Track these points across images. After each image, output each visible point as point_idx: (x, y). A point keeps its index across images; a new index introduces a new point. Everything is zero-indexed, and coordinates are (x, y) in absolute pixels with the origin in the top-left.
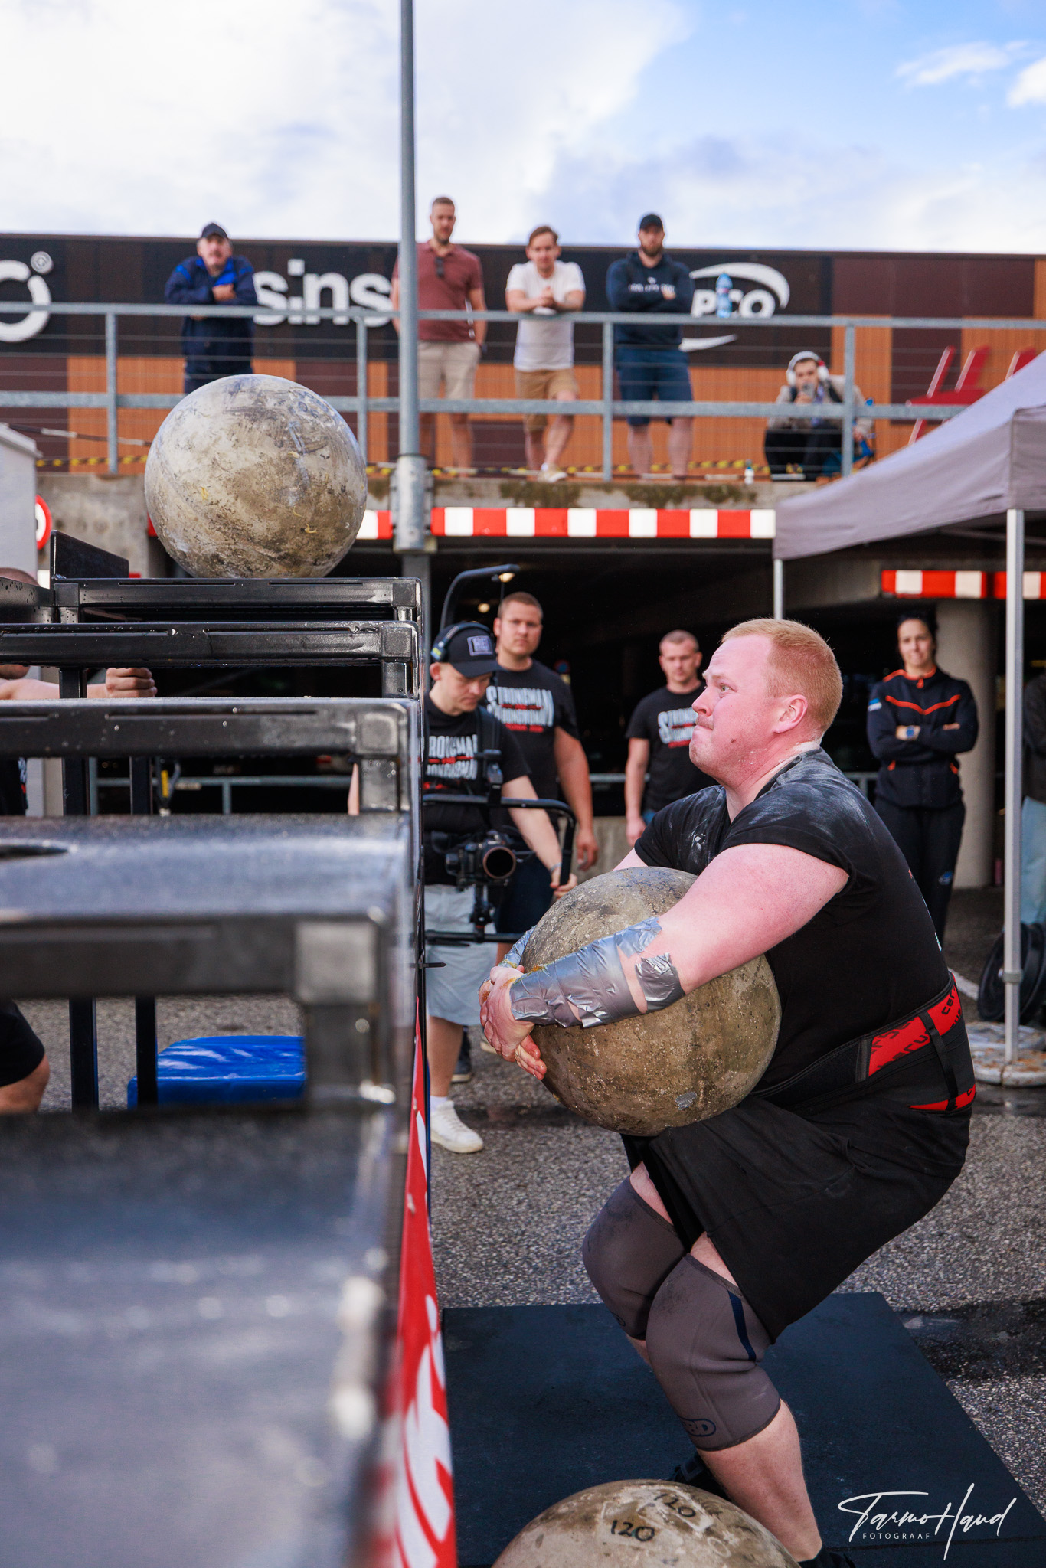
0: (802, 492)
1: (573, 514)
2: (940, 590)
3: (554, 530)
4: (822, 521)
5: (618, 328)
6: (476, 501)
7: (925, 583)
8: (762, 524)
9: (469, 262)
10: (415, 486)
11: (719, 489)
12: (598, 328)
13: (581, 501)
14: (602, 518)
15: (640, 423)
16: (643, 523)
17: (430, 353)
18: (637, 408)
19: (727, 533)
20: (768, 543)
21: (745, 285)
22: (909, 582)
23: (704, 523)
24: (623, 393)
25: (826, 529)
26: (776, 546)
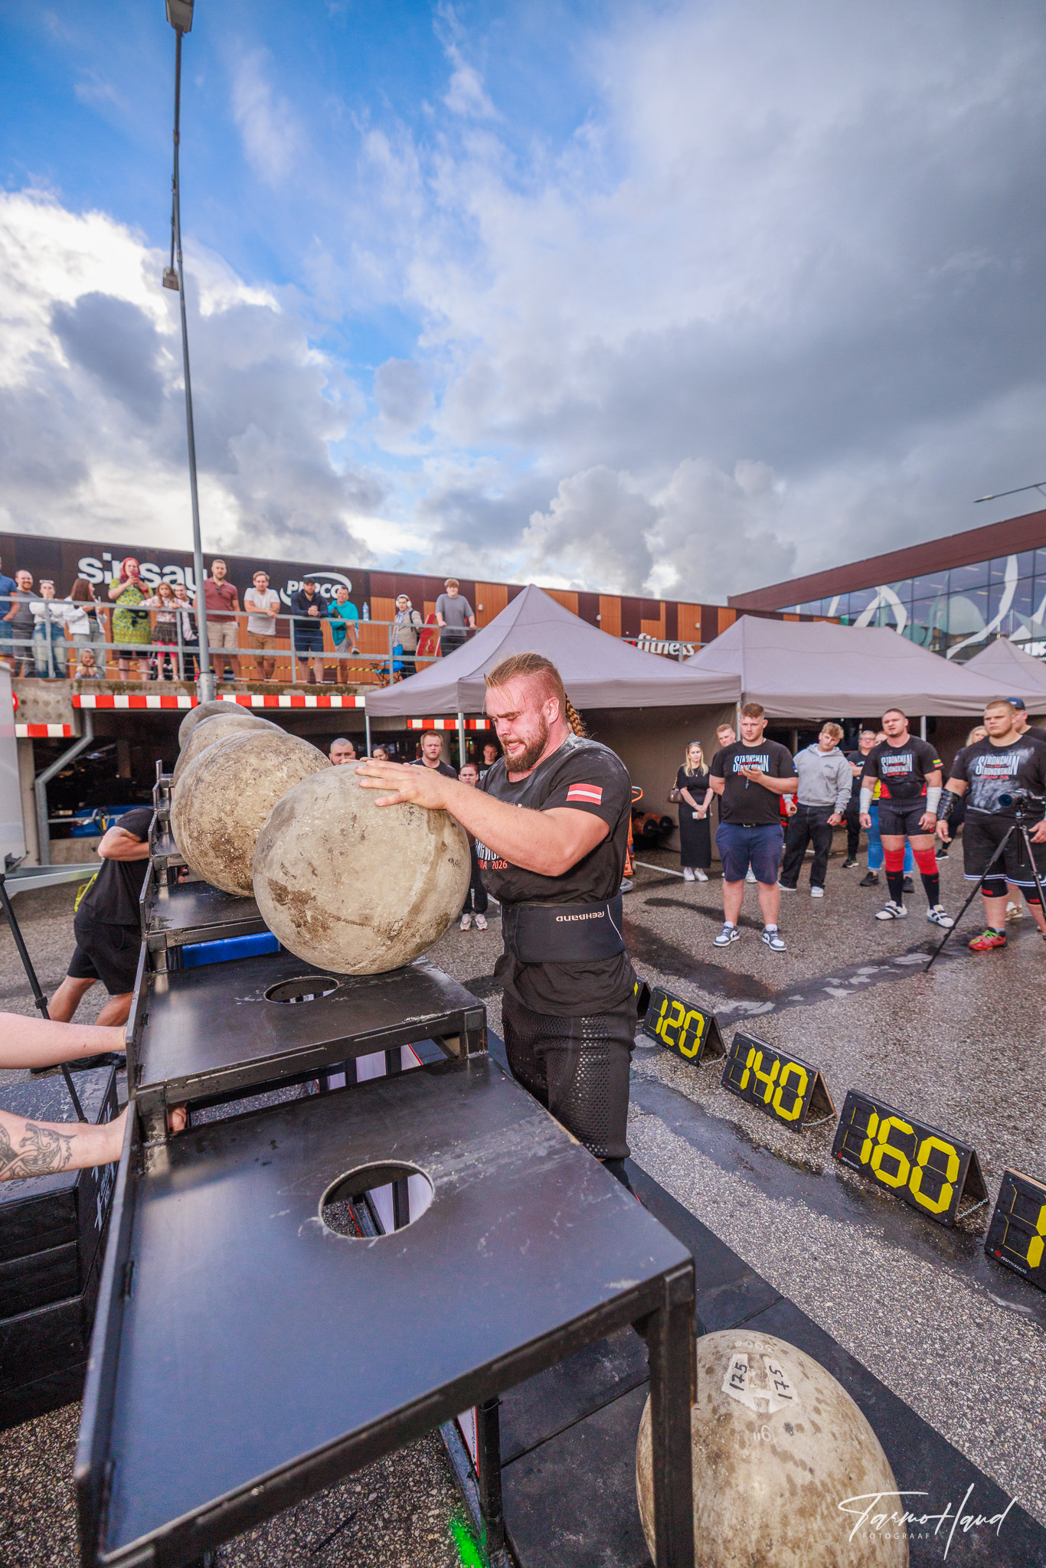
0: (375, 690)
1: (281, 698)
2: (428, 726)
3: (273, 704)
4: (388, 705)
5: (295, 621)
6: (237, 692)
7: (423, 724)
8: (360, 702)
9: (232, 589)
10: (208, 686)
11: (342, 688)
12: (288, 620)
13: (285, 692)
14: (293, 699)
15: (304, 660)
16: (311, 701)
17: (215, 627)
18: (304, 654)
19: (345, 705)
20: (362, 710)
21: (334, 582)
22: (417, 724)
23: (336, 701)
24: (298, 648)
25: (388, 708)
26: (366, 711)
